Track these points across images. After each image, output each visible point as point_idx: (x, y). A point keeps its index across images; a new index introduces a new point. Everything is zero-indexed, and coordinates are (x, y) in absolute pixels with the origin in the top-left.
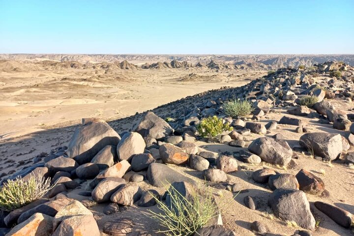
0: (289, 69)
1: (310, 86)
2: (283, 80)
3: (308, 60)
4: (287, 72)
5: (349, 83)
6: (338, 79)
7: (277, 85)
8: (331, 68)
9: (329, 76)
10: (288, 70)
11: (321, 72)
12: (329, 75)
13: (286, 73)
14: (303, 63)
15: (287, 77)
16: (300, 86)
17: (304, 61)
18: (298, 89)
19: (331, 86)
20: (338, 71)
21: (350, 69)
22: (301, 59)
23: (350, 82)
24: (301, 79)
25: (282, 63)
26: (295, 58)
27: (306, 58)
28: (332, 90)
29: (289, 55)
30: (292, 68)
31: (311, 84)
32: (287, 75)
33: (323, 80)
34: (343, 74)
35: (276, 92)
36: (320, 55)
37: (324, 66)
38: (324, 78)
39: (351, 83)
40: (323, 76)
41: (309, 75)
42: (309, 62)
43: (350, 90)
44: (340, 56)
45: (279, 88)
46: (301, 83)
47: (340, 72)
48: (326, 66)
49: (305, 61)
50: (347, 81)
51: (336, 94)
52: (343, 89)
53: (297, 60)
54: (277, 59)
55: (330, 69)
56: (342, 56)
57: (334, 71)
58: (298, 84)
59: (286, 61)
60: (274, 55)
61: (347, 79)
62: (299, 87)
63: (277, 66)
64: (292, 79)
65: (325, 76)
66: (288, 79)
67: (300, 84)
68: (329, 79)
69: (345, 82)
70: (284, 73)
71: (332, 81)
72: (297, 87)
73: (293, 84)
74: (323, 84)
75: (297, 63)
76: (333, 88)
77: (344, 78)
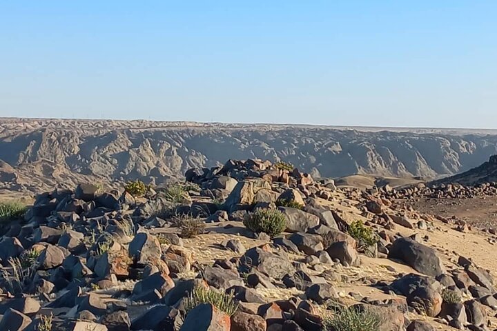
0: (88, 198)
1: (172, 284)
2: (57, 255)
3: (166, 146)
4: (80, 211)
5: (316, 260)
6: (277, 242)
7: (30, 286)
8: (246, 196)
9: (243, 232)
10: (80, 203)
11: (212, 212)
12: (241, 225)
13: (76, 217)
14: (149, 159)
15: (76, 238)
16: (130, 285)
17: (149, 148)
18: (123, 301)
19: (253, 282)
20: (273, 211)
21: (318, 194)
22: (137, 141)
23: (317, 254)
24: (135, 248)
25: (61, 157)
26: (111, 137)
27: (155, 136)
28: (256, 299)
29: (86, 122)
30: (98, 192)
31: (173, 272)
32: (80, 227)
33: (221, 247)
34: (291, 219)
35: (27, 321)
36: (209, 126)
37: (221, 179)
38: (224, 238)
39: (325, 261)
40: (219, 230)
41: (167, 228)
42: (169, 153)
43: (322, 294)
44: (281, 132)
45: (42, 297)
46: (136, 269)
47: (280, 214)
48: (231, 184)
49: (156, 150)
50: (309, 252)
51: (270, 322)
52: (294, 290)
53: (123, 144)
54: (37, 137)
55: (244, 200)
56: (288, 133)
57: (259, 210)
58: (121, 278)
59: (77, 149)
60: (23, 121)
61: (308, 240)
62: (127, 293)
63: (38, 170)
64: (96, 247)
65: (229, 229)
66: (80, 249)
67: (132, 276)
68: (244, 245)
69: (302, 256)
70: (63, 214)
71: (253, 257)
72: (117, 295)
73: (100, 275)
74: (220, 271)
75: (123, 157)
76: (259, 291)
77: (296, 239)
